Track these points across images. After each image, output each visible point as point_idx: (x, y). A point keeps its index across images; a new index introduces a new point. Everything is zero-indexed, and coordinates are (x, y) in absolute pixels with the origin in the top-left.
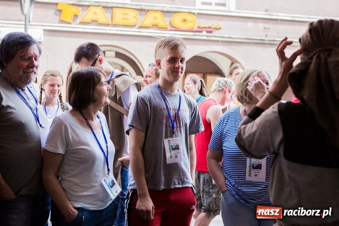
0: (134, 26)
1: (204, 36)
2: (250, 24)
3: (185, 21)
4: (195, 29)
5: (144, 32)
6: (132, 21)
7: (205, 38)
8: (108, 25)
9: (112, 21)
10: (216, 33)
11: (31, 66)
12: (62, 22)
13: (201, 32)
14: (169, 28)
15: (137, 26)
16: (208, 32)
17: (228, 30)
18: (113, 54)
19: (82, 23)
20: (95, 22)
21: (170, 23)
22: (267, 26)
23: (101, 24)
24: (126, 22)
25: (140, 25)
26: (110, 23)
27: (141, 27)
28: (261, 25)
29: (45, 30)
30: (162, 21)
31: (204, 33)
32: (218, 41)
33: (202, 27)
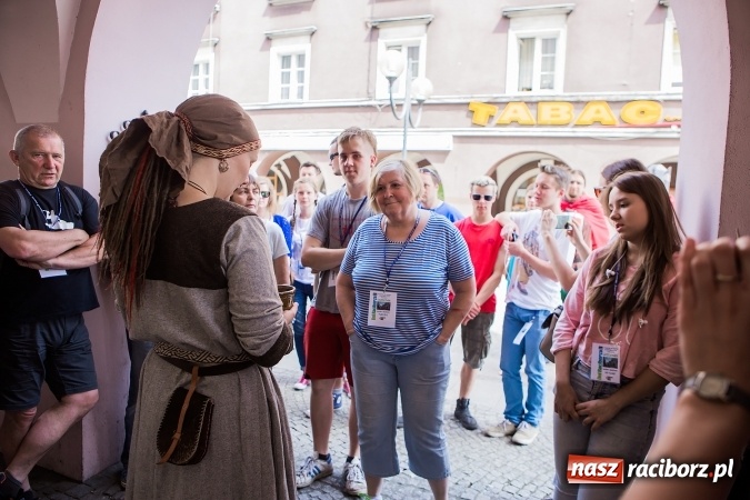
0: (566, 125)
1: (673, 132)
3: (643, 112)
4: (660, 122)
5: (581, 132)
6: (564, 118)
7: (674, 135)
8: (532, 125)
9: (537, 119)
12: (475, 125)
13: (670, 126)
14: (618, 124)
15: (571, 125)
19: (499, 125)
20: (514, 123)
21: (620, 118)
23: (523, 125)
24: (555, 120)
25: (575, 123)
26: (534, 122)
27: (576, 126)
29: (454, 137)
30: (607, 114)
31: (674, 128)
33: (672, 118)
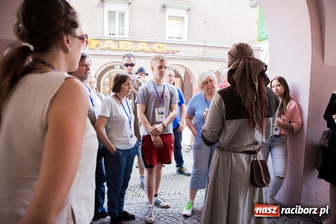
0: (131, 51)
2: (196, 49)
3: (159, 47)
4: (165, 52)
5: (137, 54)
6: (129, 48)
7: (171, 57)
10: (177, 54)
11: (88, 69)
12: (90, 49)
13: (169, 53)
15: (133, 51)
16: (172, 53)
17: (184, 52)
18: (119, 67)
19: (101, 49)
20: (108, 49)
21: (151, 49)
22: (205, 50)
23: (112, 50)
24: (126, 49)
26: (117, 49)
27: (135, 51)
28: (201, 49)
30: (146, 47)
31: (170, 54)
32: (178, 58)
33: (169, 50)
